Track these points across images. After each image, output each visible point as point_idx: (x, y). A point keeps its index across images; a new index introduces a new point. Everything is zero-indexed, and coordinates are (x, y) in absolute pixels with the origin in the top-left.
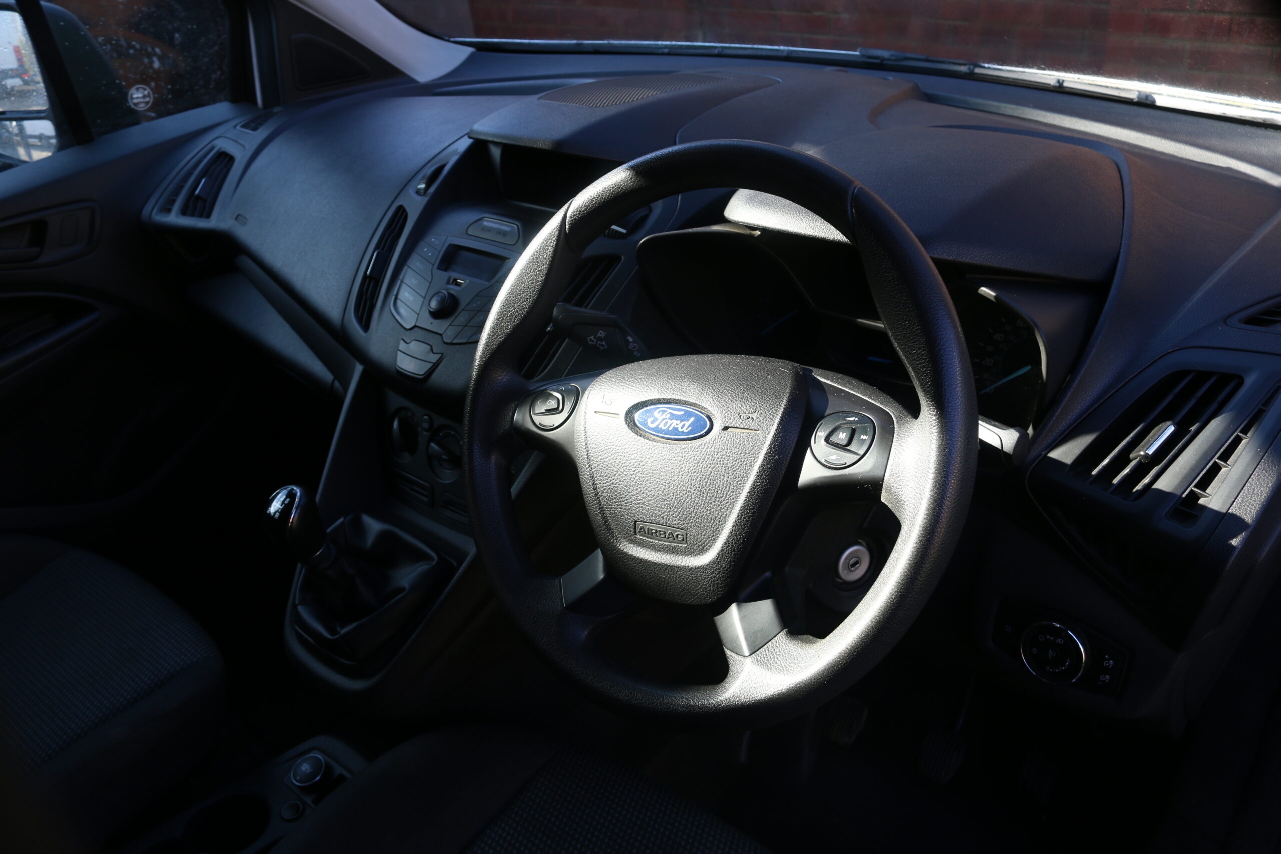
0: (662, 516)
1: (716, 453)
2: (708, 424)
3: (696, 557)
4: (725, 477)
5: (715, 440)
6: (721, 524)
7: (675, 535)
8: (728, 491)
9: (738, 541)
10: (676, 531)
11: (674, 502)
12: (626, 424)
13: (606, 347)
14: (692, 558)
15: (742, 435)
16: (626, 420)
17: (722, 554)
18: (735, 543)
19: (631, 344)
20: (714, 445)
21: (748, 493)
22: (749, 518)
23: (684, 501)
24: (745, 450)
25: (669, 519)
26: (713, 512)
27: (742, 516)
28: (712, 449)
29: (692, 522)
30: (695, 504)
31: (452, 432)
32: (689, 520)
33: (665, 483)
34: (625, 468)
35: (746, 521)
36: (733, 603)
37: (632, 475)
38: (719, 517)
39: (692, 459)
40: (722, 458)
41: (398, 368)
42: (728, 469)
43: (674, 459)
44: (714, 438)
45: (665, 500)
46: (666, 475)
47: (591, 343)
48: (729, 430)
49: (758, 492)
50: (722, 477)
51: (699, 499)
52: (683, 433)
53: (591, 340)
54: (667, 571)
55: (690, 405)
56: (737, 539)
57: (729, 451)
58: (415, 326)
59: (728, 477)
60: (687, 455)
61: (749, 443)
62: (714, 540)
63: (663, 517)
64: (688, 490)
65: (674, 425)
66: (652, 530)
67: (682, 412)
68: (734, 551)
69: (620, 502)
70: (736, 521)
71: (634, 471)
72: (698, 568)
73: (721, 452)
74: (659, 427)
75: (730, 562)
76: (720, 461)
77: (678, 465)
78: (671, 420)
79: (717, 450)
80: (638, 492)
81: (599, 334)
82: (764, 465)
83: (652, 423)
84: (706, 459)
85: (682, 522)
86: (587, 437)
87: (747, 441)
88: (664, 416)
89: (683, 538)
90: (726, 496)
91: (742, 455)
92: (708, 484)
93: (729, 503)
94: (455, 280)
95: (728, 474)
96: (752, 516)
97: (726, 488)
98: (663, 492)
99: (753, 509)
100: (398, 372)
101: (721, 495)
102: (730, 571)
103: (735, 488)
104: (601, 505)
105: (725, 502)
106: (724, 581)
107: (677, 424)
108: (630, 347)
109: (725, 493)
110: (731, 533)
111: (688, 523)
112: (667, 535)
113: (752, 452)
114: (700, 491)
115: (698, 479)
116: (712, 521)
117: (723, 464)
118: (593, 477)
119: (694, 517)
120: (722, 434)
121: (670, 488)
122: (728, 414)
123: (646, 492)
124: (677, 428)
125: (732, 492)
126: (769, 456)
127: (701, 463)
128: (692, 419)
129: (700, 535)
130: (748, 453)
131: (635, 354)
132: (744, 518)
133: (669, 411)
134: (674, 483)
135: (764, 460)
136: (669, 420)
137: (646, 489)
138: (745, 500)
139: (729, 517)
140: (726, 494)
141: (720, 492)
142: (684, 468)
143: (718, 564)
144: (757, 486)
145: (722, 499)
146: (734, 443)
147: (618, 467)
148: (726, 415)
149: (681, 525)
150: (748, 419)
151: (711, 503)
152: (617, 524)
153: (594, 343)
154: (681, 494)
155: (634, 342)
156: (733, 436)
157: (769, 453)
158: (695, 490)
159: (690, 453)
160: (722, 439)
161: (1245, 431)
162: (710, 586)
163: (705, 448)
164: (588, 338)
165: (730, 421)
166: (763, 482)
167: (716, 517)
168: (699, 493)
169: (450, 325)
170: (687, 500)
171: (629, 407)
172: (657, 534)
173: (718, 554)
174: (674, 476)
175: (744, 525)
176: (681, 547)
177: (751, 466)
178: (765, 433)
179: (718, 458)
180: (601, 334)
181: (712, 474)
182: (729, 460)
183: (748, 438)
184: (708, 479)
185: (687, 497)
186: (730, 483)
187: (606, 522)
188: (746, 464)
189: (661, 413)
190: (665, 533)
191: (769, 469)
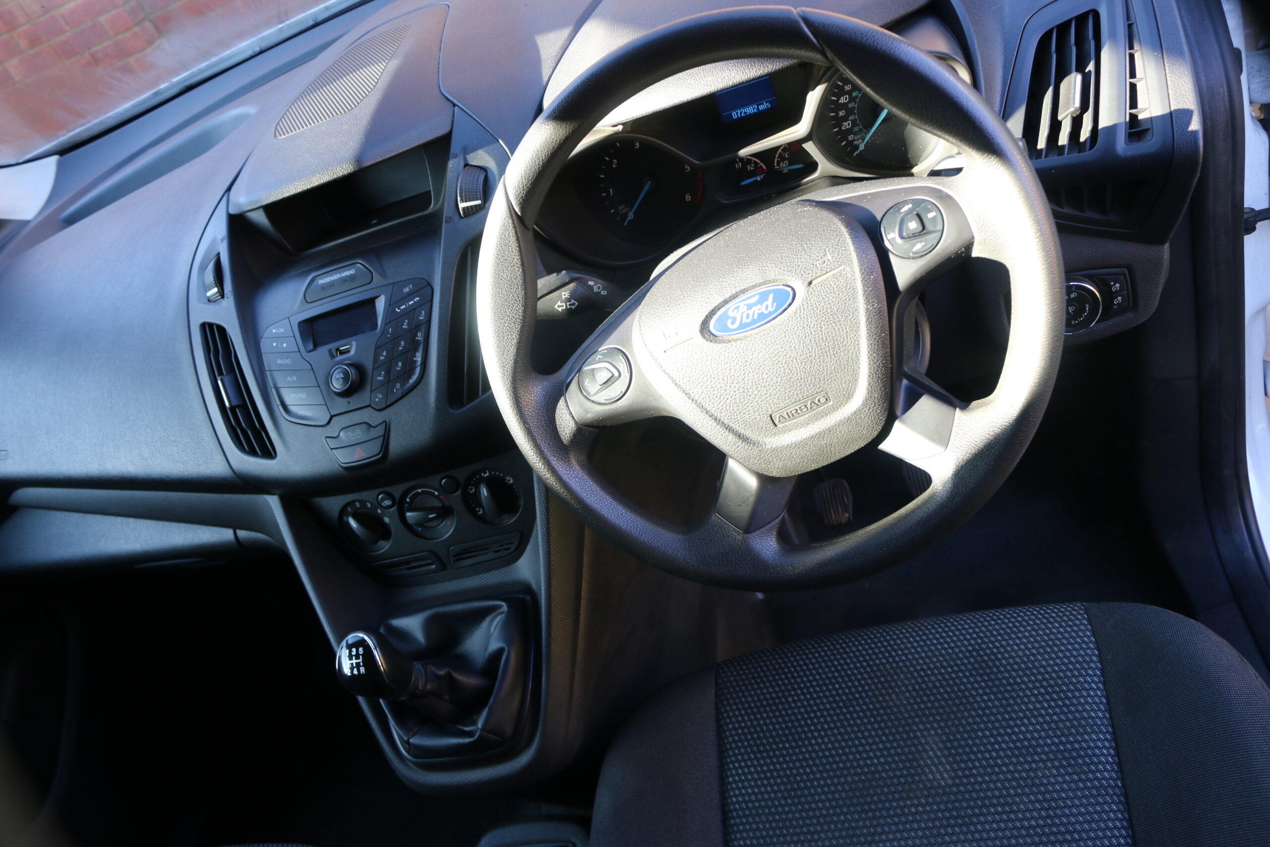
0: (795, 393)
1: (815, 309)
2: (789, 289)
3: (846, 406)
4: (837, 323)
5: (807, 299)
6: (856, 363)
7: (816, 401)
8: (847, 332)
9: (878, 367)
10: (816, 398)
11: (801, 375)
12: (707, 340)
13: (577, 303)
14: (843, 409)
15: (829, 280)
16: (704, 338)
17: (871, 387)
18: (878, 370)
19: (595, 287)
20: (809, 303)
21: (866, 322)
22: (878, 342)
23: (810, 367)
24: (842, 289)
25: (804, 392)
26: (843, 358)
27: (872, 344)
28: (810, 308)
29: (828, 380)
30: (822, 363)
31: (420, 491)
32: (824, 379)
33: (782, 364)
34: (733, 378)
35: (877, 346)
36: (894, 421)
37: (743, 379)
38: (850, 359)
39: (796, 328)
40: (823, 309)
41: (344, 465)
42: (835, 314)
43: (778, 339)
44: (805, 297)
45: (791, 378)
46: (780, 357)
47: (560, 309)
48: (814, 283)
49: (874, 316)
50: (834, 325)
51: (823, 356)
52: (771, 313)
53: (559, 306)
54: (826, 435)
55: (759, 286)
56: (877, 366)
57: (826, 300)
58: (332, 417)
59: (840, 321)
60: (789, 329)
61: (841, 282)
62: (856, 380)
63: (797, 394)
64: (808, 356)
65: (757, 311)
66: (791, 412)
67: (757, 297)
68: (879, 377)
69: (745, 409)
70: (869, 352)
71: (744, 374)
72: (855, 413)
73: (819, 305)
74: (743, 322)
75: (881, 389)
76: (824, 313)
77: (786, 342)
78: (750, 309)
79: (815, 306)
80: (759, 388)
81: (563, 297)
82: (866, 290)
83: (733, 323)
84: (810, 320)
85: (818, 386)
86: (672, 378)
87: (838, 281)
88: (741, 311)
89: (826, 399)
90: (847, 338)
91: (841, 295)
92: (824, 338)
93: (853, 342)
94: (337, 350)
95: (838, 318)
96: (880, 338)
97: (843, 331)
98: (785, 373)
99: (878, 332)
100: (346, 469)
101: (842, 340)
102: (884, 396)
103: (852, 326)
104: (725, 425)
105: (849, 343)
106: (882, 408)
107: (760, 310)
108: (595, 291)
109: (845, 336)
110: (870, 364)
111: (825, 383)
112: (809, 406)
113: (848, 287)
114: (821, 349)
115: (813, 340)
116: (846, 366)
117: (828, 313)
118: (702, 407)
119: (827, 374)
120: (811, 290)
121: (790, 365)
122: (804, 271)
123: (768, 383)
124: (762, 313)
125: (851, 331)
126: (866, 281)
127: (807, 326)
128: (771, 296)
129: (841, 386)
130: (846, 290)
131: (602, 293)
132: (875, 345)
133: (742, 304)
134: (791, 358)
135: (863, 286)
136: (749, 311)
137: (766, 382)
138: (867, 330)
139: (859, 353)
140: (847, 336)
141: (839, 338)
142: (793, 341)
143: (871, 397)
144: (871, 311)
145: (845, 342)
146: (827, 289)
147: (725, 382)
148: (802, 272)
149: (819, 389)
150: (824, 263)
151: (837, 353)
152: (752, 430)
153: (564, 307)
154: (804, 364)
155: (596, 284)
156: (822, 285)
157: (864, 278)
158: (815, 352)
159: (790, 325)
160: (813, 294)
161: (1131, 47)
162: (872, 421)
163: (802, 311)
164: (556, 307)
165: (810, 275)
166: (873, 305)
167: (848, 361)
168: (820, 352)
169: (371, 391)
170: (813, 364)
171: (700, 325)
172: (799, 411)
173: (867, 389)
174: (787, 353)
175: (877, 350)
176: (827, 407)
177: (855, 298)
178: (849, 264)
179: (820, 312)
180: (565, 295)
181: (824, 328)
182: (832, 307)
183: (837, 278)
184: (822, 334)
185: (811, 362)
186: (844, 325)
187: (739, 436)
188: (849, 300)
189: (736, 310)
190: (806, 406)
191: (872, 291)
